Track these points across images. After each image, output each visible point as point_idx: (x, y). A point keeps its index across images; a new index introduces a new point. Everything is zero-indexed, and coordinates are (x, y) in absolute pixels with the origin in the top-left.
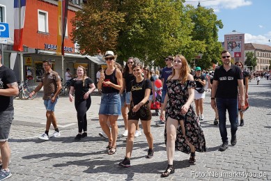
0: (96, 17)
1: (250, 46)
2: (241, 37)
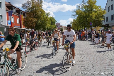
0: (30, 19)
1: (61, 26)
2: (60, 24)
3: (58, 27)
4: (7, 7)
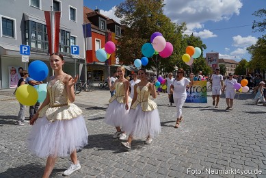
2: (217, 55)
3: (212, 63)
4: (88, 18)
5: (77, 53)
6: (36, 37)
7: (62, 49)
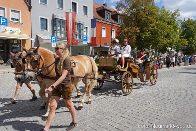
4: (97, 12)
5: (86, 40)
6: (60, 30)
7: (77, 36)
